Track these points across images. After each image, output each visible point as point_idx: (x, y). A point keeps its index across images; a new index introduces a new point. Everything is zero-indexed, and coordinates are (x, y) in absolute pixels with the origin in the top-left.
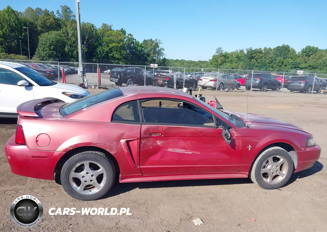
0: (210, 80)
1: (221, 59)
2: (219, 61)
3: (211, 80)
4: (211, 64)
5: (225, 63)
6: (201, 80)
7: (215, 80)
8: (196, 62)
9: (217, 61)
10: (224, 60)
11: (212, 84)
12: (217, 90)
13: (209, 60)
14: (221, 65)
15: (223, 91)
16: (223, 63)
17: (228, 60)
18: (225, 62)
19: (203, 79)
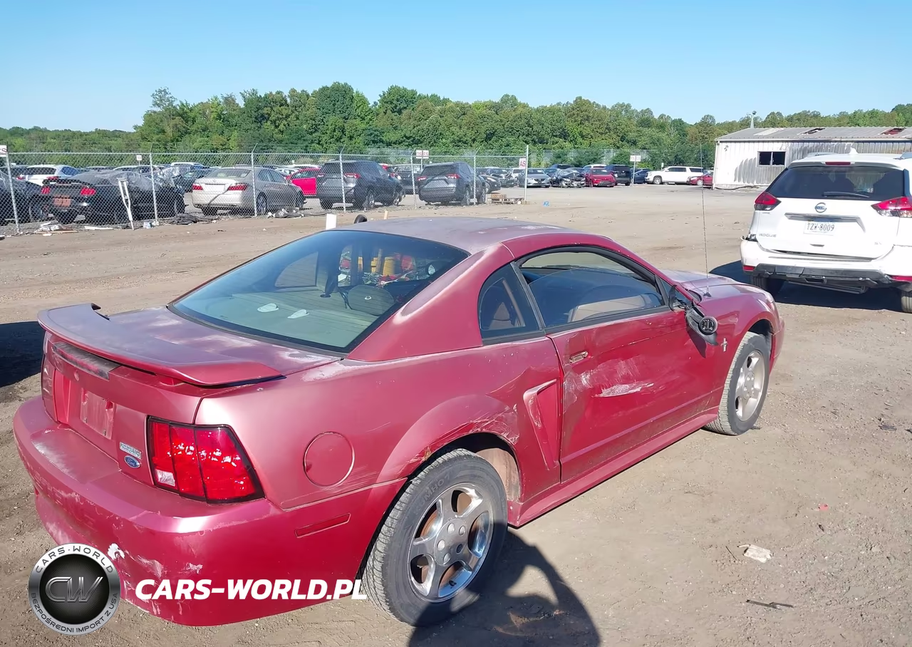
0: (227, 186)
1: (172, 123)
2: (169, 131)
3: (231, 188)
4: (144, 139)
5: (187, 135)
6: (200, 188)
7: (243, 187)
8: (87, 134)
9: (163, 132)
10: (184, 127)
11: (235, 198)
12: (256, 215)
13: (136, 127)
14: (177, 141)
15: (274, 215)
16: (181, 137)
17: (194, 128)
18: (186, 133)
19: (203, 186)
